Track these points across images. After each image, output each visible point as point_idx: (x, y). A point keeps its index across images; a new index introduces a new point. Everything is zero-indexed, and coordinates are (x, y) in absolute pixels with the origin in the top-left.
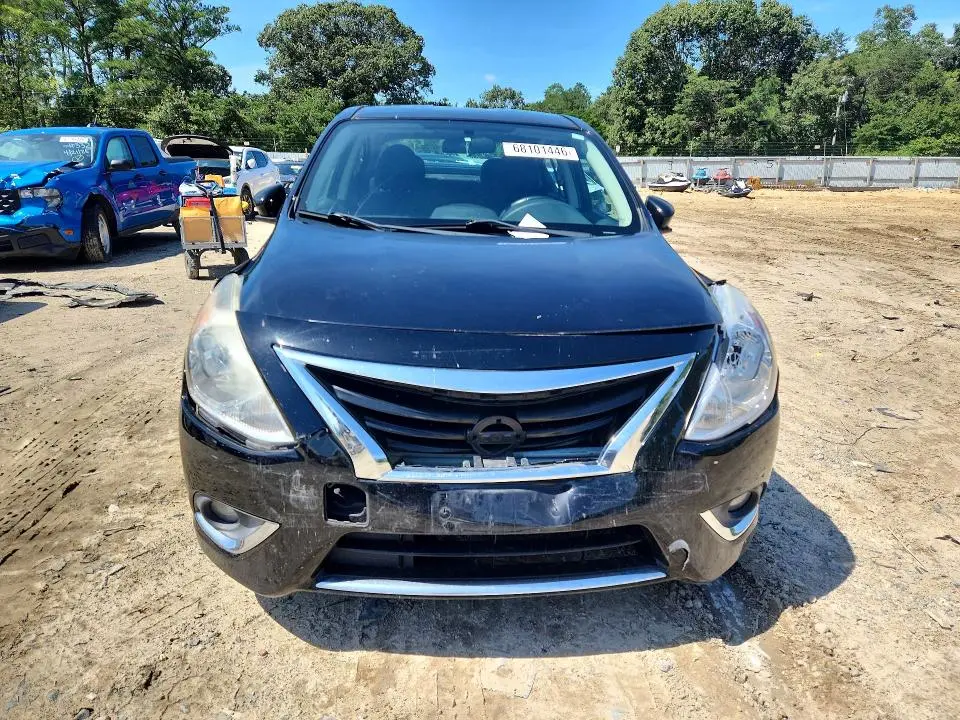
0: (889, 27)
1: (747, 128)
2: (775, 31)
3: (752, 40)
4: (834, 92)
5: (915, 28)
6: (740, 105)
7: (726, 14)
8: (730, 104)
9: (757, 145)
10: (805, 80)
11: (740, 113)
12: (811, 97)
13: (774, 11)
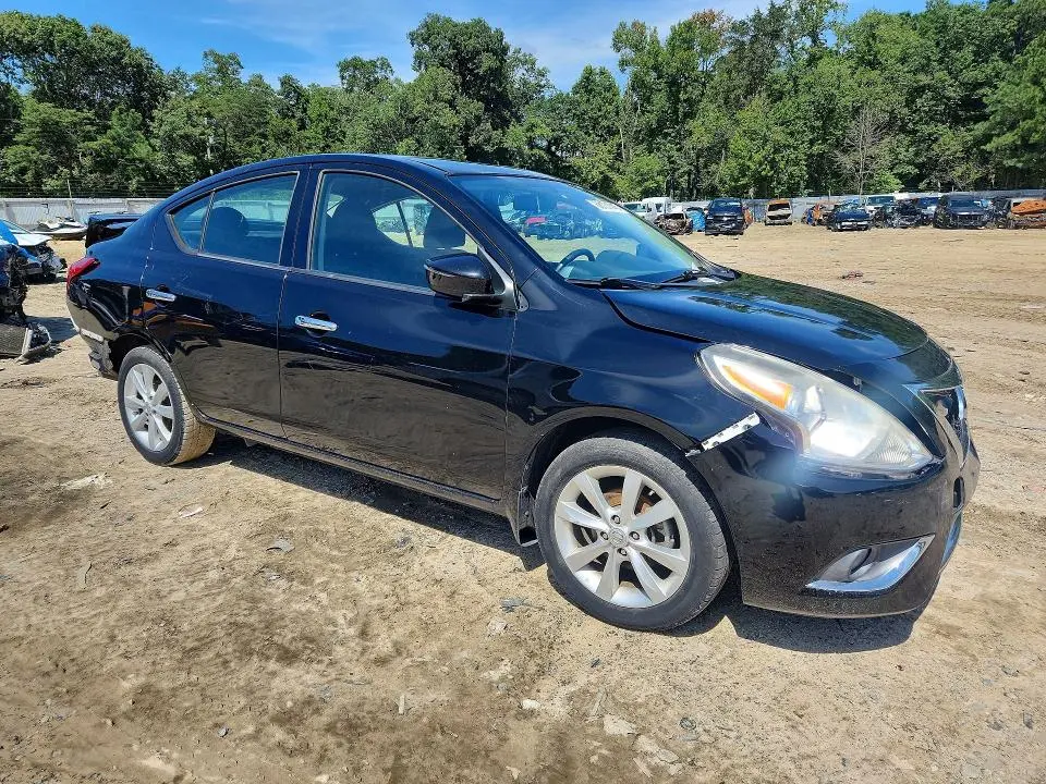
0: (219, 71)
1: (116, 167)
2: (116, 61)
3: (91, 67)
4: (203, 134)
5: (245, 76)
6: (102, 140)
7: (51, 34)
8: (89, 138)
9: (133, 184)
10: (168, 118)
11: (106, 148)
12: (181, 137)
13: (108, 38)
